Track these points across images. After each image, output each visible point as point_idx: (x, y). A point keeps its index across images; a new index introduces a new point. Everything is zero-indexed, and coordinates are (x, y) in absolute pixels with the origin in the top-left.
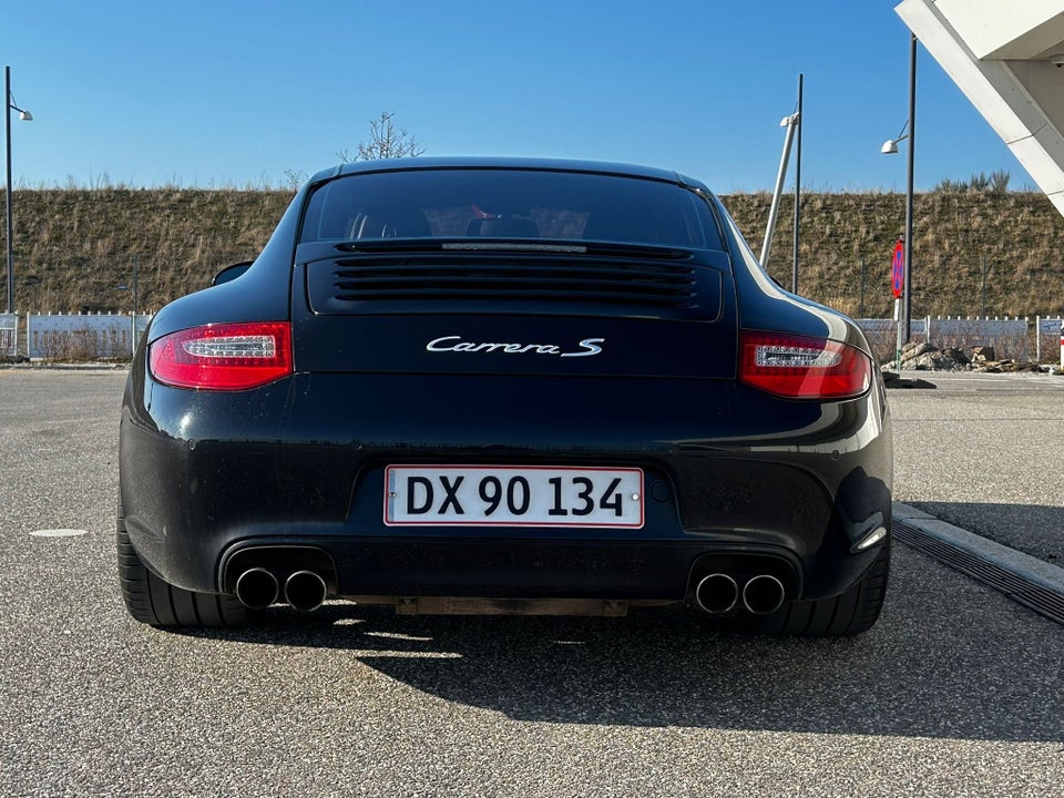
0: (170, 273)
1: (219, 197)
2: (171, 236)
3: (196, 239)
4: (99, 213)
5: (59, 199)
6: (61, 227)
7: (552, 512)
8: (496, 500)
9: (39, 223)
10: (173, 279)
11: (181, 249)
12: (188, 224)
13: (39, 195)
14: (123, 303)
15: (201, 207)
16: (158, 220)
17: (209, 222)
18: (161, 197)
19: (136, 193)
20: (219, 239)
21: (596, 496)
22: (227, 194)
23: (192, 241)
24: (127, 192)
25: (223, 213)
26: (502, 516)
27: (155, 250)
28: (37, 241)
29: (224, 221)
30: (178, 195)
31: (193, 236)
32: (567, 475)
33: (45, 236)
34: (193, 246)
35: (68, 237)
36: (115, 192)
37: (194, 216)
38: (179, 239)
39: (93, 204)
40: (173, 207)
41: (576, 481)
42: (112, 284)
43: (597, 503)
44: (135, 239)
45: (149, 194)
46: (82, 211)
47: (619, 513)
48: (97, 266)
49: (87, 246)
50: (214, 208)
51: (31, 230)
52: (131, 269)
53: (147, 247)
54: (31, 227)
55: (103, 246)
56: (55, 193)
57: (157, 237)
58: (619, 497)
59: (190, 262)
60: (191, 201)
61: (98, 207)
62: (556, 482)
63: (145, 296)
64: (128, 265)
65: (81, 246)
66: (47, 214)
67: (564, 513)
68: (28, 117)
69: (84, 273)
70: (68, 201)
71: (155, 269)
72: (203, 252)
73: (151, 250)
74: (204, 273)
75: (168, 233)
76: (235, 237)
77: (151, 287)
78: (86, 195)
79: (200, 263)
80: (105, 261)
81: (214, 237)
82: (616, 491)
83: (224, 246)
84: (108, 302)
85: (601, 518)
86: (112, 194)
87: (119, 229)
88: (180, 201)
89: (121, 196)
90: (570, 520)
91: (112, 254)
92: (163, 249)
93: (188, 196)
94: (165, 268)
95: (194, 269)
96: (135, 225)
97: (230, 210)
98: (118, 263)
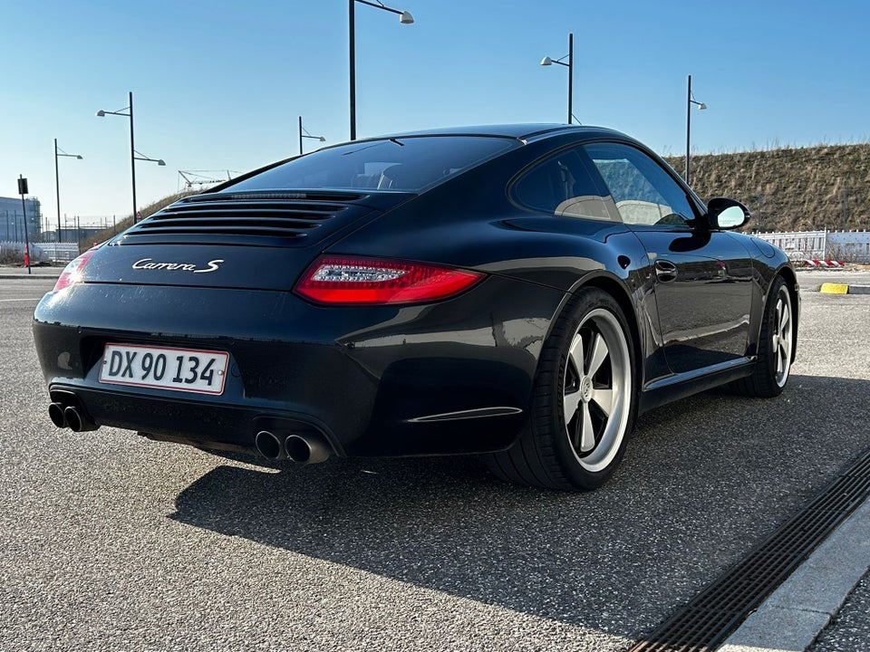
0: (814, 204)
1: (855, 149)
2: (817, 179)
3: (835, 180)
4: (770, 166)
5: (744, 159)
6: (744, 177)
7: (175, 380)
8: (148, 370)
9: (730, 175)
10: (815, 209)
11: (823, 187)
12: (830, 170)
13: (732, 157)
14: (779, 226)
15: (841, 157)
16: (809, 168)
17: (846, 168)
18: (813, 152)
19: (796, 150)
20: (852, 179)
21: (200, 370)
22: (861, 147)
23: (832, 181)
24: (791, 151)
25: (857, 161)
26: (150, 381)
27: (805, 189)
28: (727, 187)
29: (857, 166)
30: (826, 150)
31: (833, 178)
32: (187, 354)
33: (733, 183)
34: (833, 184)
35: (747, 183)
36: (783, 151)
37: (835, 164)
38: (823, 181)
39: (766, 161)
40: (822, 159)
41: (191, 359)
42: (773, 213)
43: (199, 375)
44: (792, 182)
45: (806, 151)
46: (759, 165)
47: (210, 384)
48: (764, 202)
49: (759, 188)
50: (851, 157)
51: (724, 180)
52: (787, 203)
53: (800, 187)
54: (724, 178)
55: (769, 188)
56: (742, 155)
57: (807, 180)
58: (212, 371)
59: (829, 196)
60: (835, 154)
61: (770, 162)
62: (180, 359)
63: (795, 221)
64: (785, 200)
65: (755, 189)
66: (736, 169)
67: (180, 381)
68: (703, 107)
69: (755, 207)
70: (750, 159)
71: (804, 202)
72: (839, 188)
73: (802, 189)
74: (838, 203)
75: (815, 177)
76: (863, 177)
77: (800, 215)
78: (763, 155)
79: (836, 197)
80: (770, 198)
81: (849, 178)
82: (211, 368)
83: (855, 184)
84: (769, 226)
85: (200, 386)
86: (780, 153)
87: (782, 176)
88: (827, 154)
89: (788, 154)
90: (184, 385)
91: (774, 194)
92: (811, 188)
93: (832, 151)
94: (811, 201)
95: (832, 201)
96: (794, 173)
97: (862, 158)
98: (779, 199)
